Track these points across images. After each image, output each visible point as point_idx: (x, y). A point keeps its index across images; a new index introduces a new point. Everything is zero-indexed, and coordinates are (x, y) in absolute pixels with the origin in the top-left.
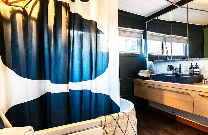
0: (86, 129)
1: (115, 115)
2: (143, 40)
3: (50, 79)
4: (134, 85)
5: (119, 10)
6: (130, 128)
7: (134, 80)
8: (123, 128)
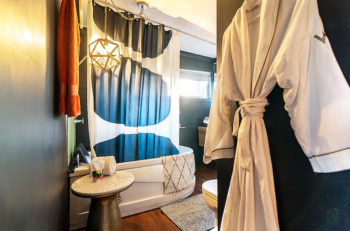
0: (147, 166)
1: (174, 156)
2: (210, 83)
3: (125, 123)
4: (199, 134)
5: (181, 51)
6: (186, 168)
7: (199, 128)
8: (181, 168)
